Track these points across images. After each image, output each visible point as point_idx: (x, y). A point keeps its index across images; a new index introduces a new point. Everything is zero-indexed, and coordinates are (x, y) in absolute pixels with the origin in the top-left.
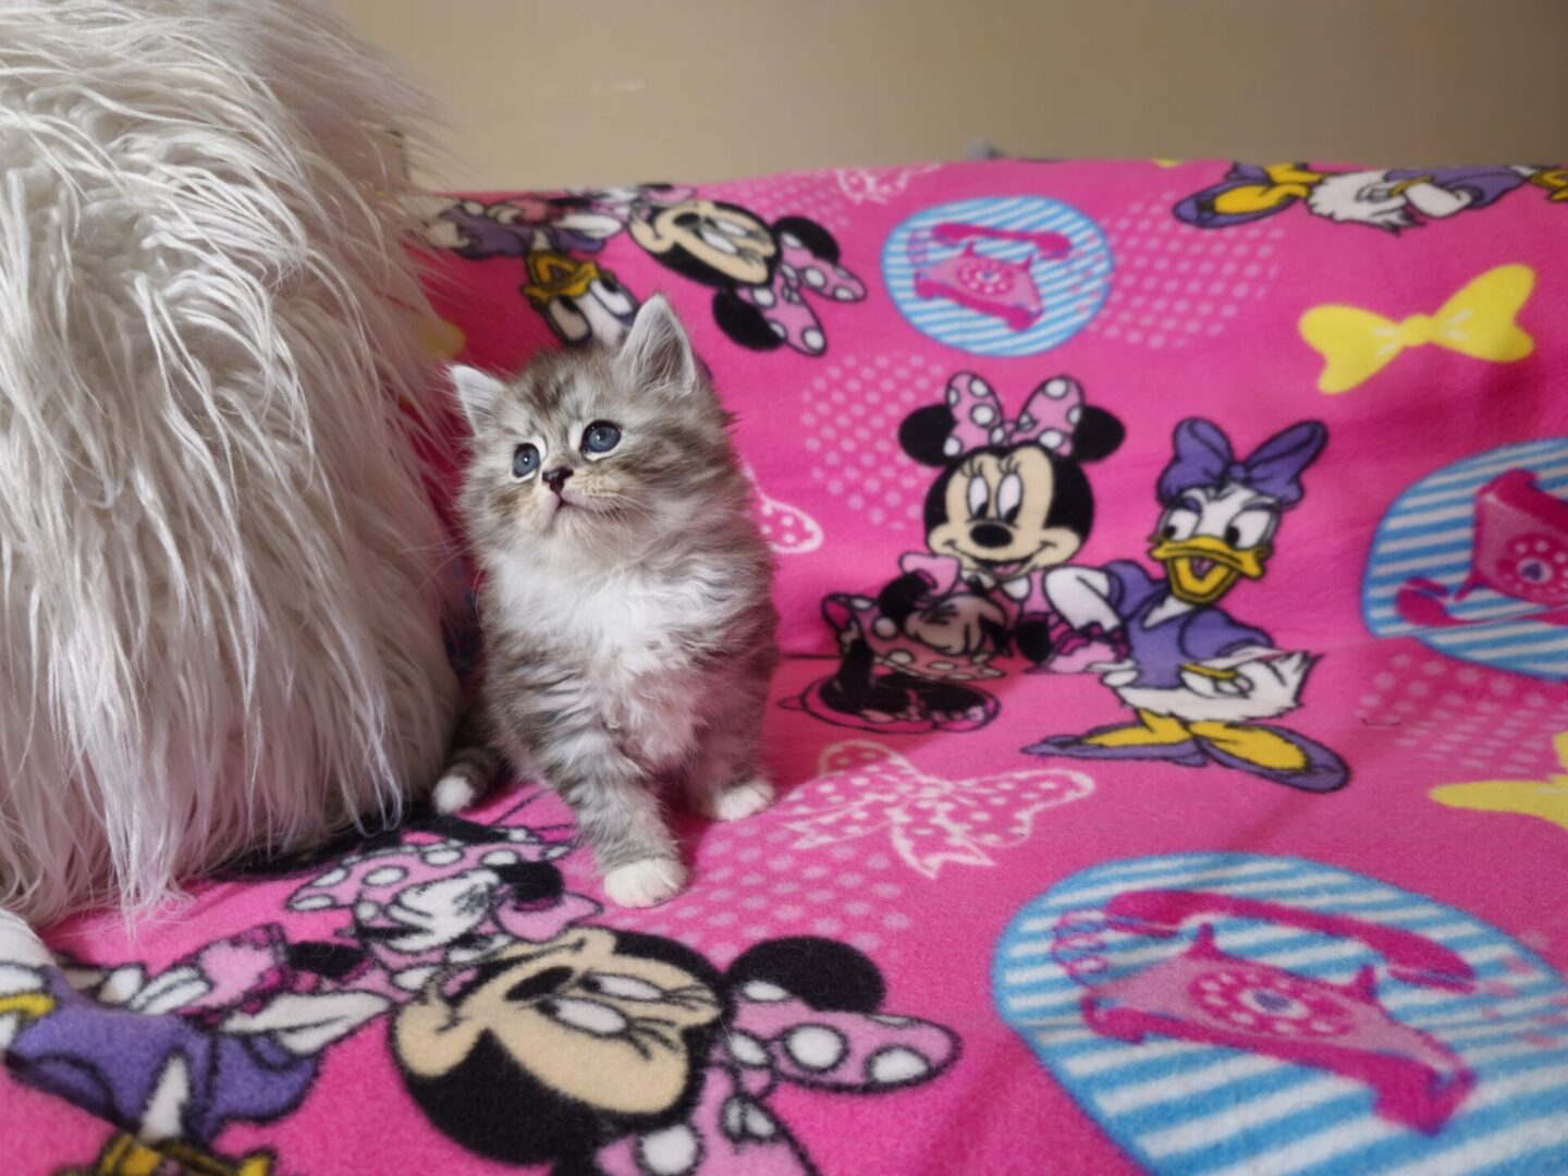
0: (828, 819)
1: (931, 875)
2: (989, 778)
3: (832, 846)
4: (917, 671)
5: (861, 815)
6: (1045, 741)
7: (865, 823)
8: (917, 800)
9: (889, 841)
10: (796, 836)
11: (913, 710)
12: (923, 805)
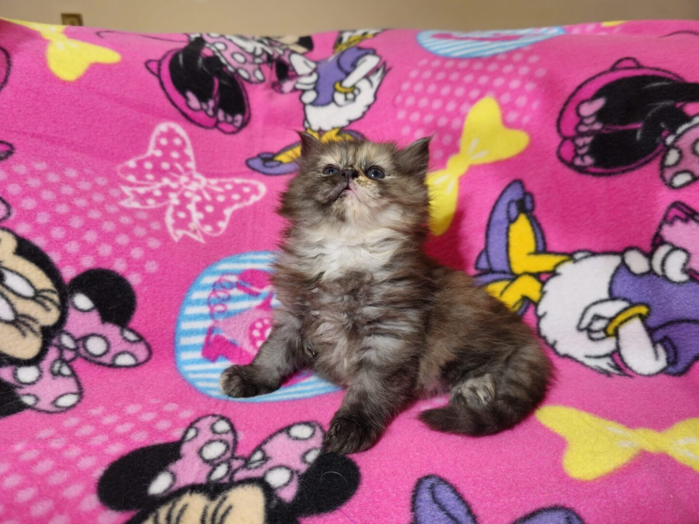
0: (142, 190)
1: (176, 239)
2: (223, 180)
3: (138, 210)
4: (225, 59)
5: (158, 193)
6: (259, 156)
7: (158, 199)
8: (186, 190)
9: (164, 216)
10: (123, 196)
11: (211, 103)
12: (188, 195)
